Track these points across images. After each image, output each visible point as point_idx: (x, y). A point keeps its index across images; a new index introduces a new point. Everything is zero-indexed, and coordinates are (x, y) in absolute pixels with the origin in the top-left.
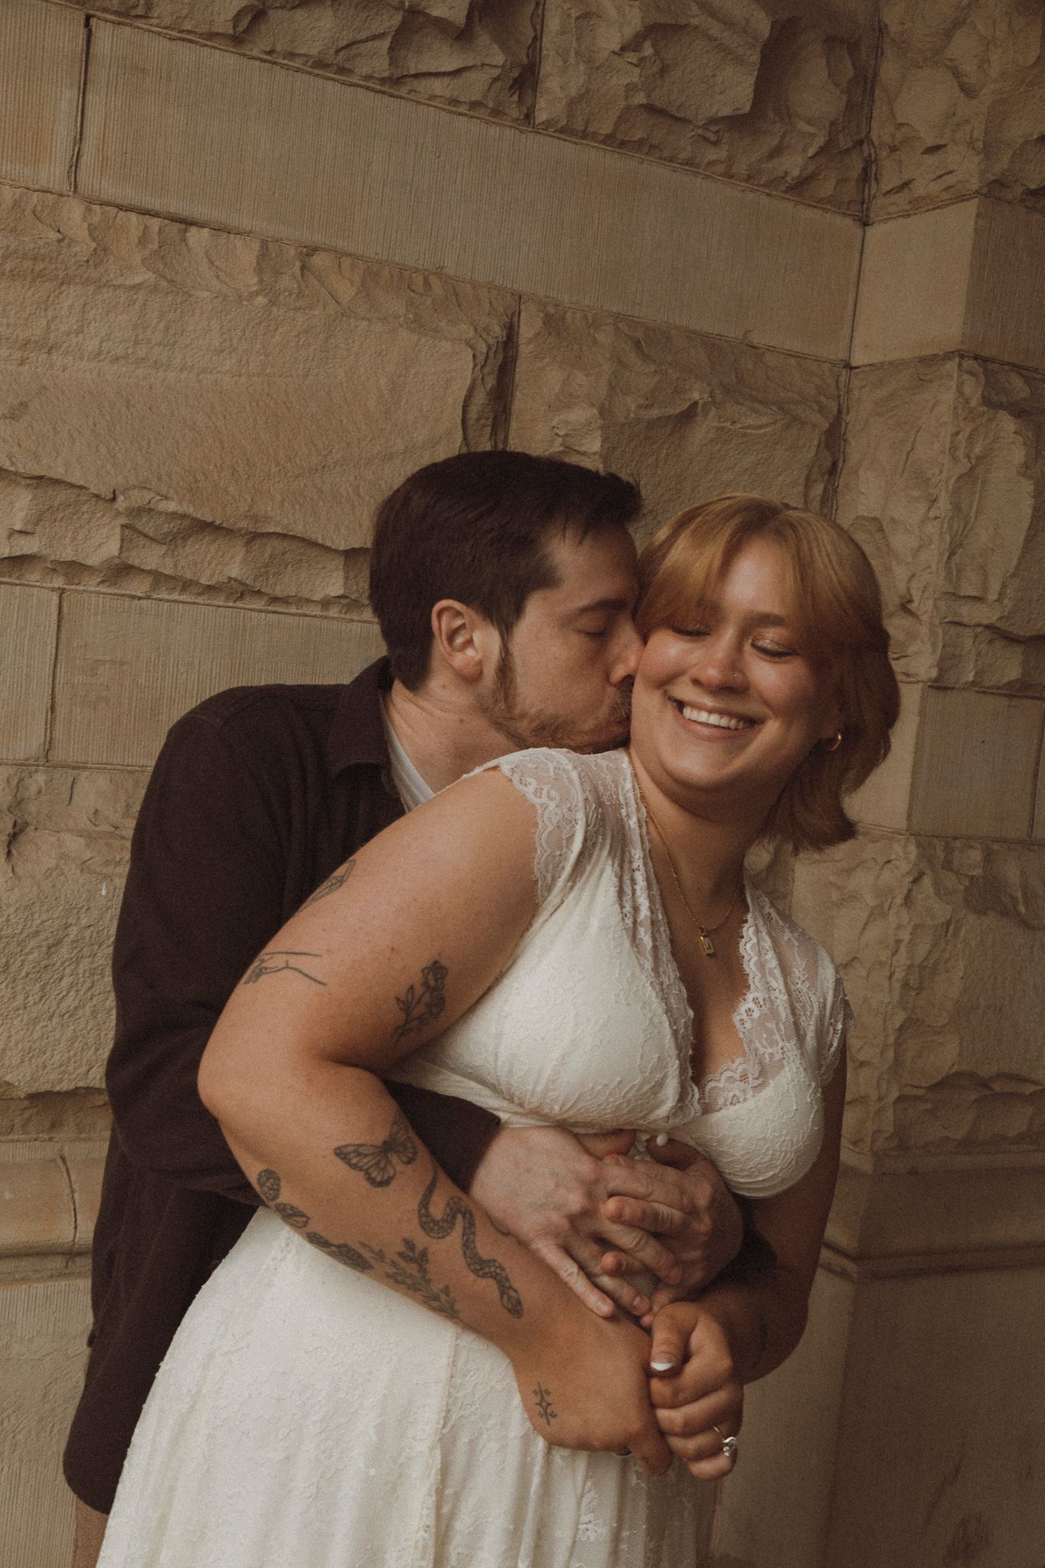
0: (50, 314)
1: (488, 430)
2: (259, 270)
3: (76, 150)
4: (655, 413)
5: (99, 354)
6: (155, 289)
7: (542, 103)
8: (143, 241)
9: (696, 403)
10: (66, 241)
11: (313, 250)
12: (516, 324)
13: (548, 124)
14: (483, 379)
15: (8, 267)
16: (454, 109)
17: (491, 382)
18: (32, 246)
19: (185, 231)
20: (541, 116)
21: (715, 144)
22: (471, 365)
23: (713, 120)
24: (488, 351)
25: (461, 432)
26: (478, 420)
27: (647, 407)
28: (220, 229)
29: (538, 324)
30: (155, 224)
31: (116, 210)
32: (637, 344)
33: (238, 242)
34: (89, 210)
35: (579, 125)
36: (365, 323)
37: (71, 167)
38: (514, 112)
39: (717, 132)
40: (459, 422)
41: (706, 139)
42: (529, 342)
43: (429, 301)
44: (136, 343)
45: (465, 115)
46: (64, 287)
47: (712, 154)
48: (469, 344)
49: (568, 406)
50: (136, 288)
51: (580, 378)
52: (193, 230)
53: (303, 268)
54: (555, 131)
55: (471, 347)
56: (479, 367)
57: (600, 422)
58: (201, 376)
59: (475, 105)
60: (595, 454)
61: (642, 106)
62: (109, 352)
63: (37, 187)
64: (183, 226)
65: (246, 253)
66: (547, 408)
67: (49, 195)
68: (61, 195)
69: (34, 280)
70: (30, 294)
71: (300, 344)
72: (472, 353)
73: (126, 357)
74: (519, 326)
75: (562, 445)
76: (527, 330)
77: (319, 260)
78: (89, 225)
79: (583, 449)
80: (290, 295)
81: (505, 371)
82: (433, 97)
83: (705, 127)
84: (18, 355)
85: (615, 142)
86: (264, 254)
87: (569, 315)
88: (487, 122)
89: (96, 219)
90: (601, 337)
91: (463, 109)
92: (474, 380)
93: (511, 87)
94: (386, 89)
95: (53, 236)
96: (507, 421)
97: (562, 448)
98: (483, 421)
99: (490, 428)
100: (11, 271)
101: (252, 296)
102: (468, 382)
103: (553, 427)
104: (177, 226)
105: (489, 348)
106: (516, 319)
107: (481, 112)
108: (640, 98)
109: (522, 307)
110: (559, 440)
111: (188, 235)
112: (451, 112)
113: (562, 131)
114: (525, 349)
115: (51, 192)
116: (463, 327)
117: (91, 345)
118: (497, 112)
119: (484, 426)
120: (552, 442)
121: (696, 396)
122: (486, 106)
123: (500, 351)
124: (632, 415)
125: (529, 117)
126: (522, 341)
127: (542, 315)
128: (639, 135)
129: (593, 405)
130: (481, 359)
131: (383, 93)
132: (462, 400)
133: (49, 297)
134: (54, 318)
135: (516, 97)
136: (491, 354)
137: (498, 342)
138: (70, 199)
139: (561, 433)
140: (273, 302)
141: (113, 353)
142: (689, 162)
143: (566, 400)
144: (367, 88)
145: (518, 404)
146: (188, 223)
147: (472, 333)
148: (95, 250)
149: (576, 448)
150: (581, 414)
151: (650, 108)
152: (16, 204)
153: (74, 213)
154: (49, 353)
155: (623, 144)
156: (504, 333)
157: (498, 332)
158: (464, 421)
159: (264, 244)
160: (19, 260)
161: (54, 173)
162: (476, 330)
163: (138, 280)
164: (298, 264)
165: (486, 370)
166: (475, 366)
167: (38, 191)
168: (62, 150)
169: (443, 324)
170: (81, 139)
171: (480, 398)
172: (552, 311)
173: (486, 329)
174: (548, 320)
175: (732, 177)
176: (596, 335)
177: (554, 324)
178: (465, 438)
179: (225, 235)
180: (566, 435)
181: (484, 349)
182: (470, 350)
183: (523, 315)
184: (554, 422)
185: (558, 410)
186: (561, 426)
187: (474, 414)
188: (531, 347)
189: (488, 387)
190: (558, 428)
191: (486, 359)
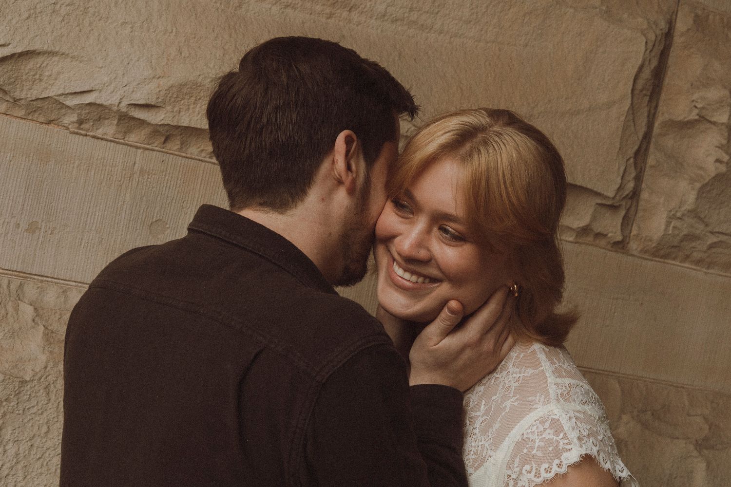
5: (384, 16)
12: (674, 21)
14: (650, 60)
17: (655, 63)
22: (643, 49)
24: (655, 41)
25: (630, 99)
26: (641, 91)
29: (690, 21)
36: (572, 10)
40: (630, 91)
42: (682, 35)
44: (411, 10)
48: (643, 33)
49: (706, 86)
51: (716, 65)
55: (645, 35)
56: (648, 52)
58: (452, 39)
60: (722, 124)
62: (391, 15)
66: (690, 86)
71: (525, 21)
72: (645, 40)
73: (403, 20)
74: (675, 22)
75: (698, 115)
76: (681, 26)
79: (714, 119)
81: (664, 55)
84: (328, 11)
87: (711, 17)
92: (644, 61)
96: (659, 93)
97: (697, 117)
98: (644, 92)
99: (648, 97)
102: (640, 62)
103: (693, 101)
105: (656, 36)
106: (674, 16)
109: (679, 8)
110: (696, 111)
114: (678, 40)
116: (640, 20)
117: (380, 8)
119: (646, 95)
120: (691, 111)
123: (663, 40)
126: (677, 33)
127: (693, 15)
129: (725, 88)
130: (650, 45)
132: (634, 74)
136: (658, 42)
137: (662, 34)
139: (699, 106)
141: (395, 15)
143: (705, 82)
145: (667, 81)
147: (645, 26)
149: (708, 118)
150: (714, 94)
154: (350, 11)
156: (667, 26)
157: (663, 25)
158: (633, 90)
162: (649, 23)
165: (653, 54)
166: (646, 50)
169: (625, 16)
171: (647, 73)
172: (700, 13)
173: (656, 25)
174: (697, 20)
177: (700, 22)
178: (632, 104)
180: (703, 108)
181: (653, 38)
182: (644, 38)
183: (680, 14)
184: (695, 96)
185: (698, 88)
186: (699, 101)
187: (639, 85)
188: (682, 39)
189: (652, 67)
190: (697, 102)
191: (654, 46)
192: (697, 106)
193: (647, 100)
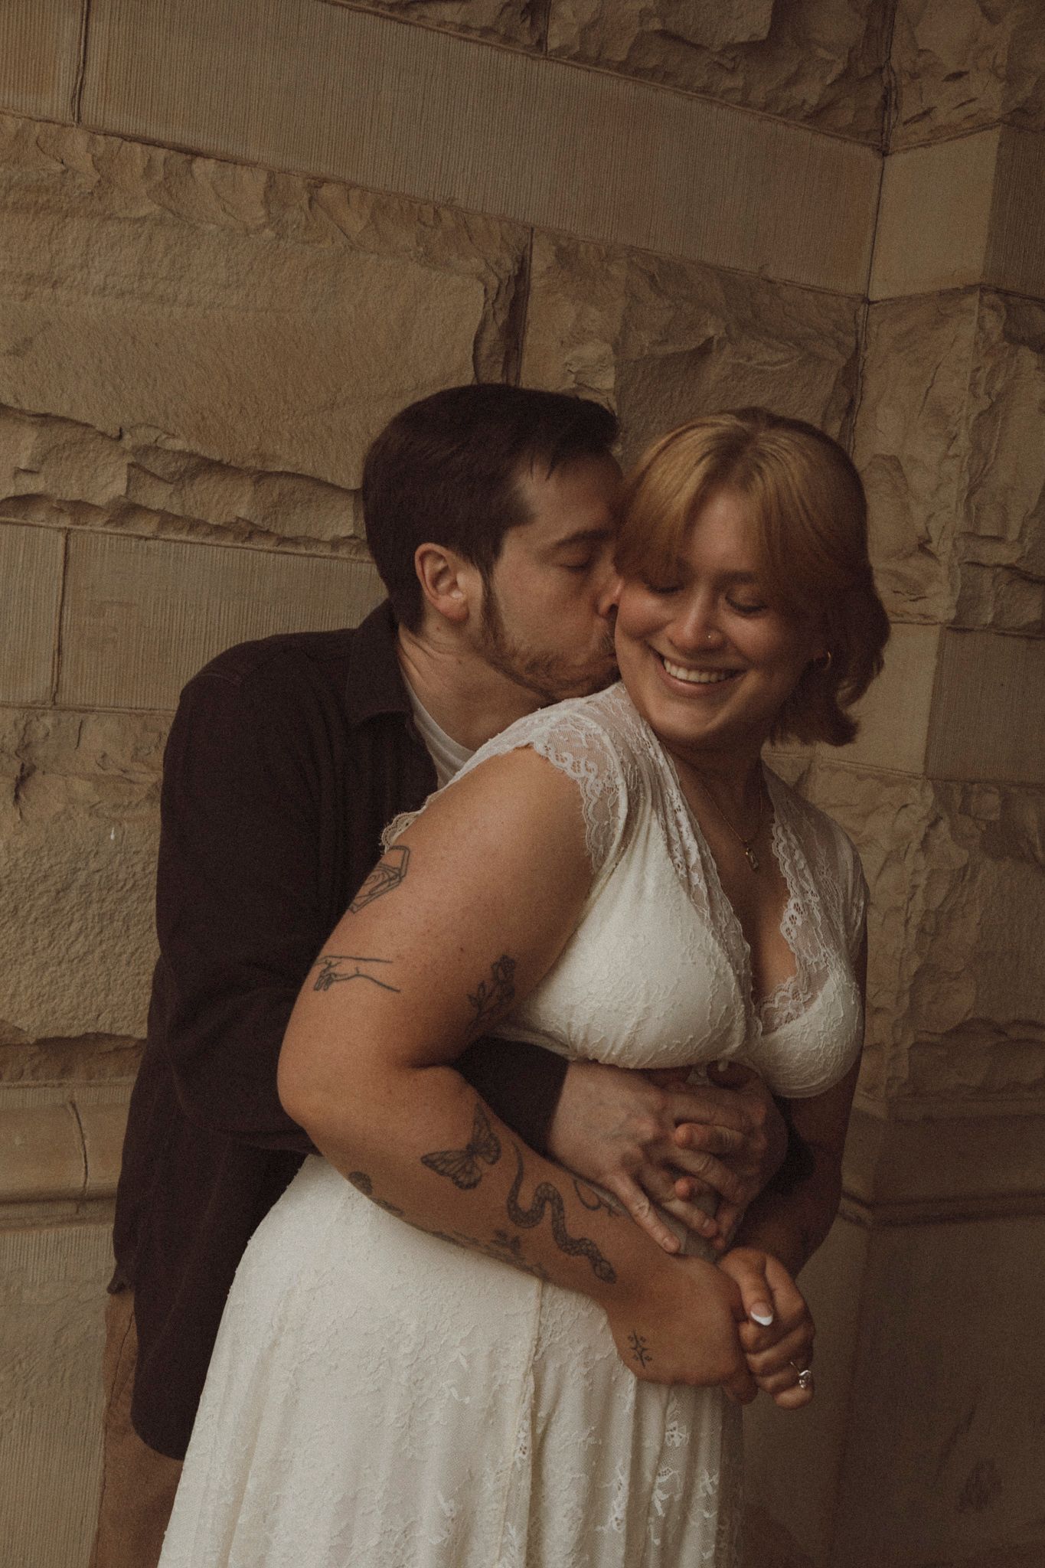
0: (54, 247)
1: (500, 367)
2: (266, 203)
3: (80, 78)
4: (670, 349)
5: (104, 289)
6: (161, 222)
7: (554, 29)
8: (148, 170)
9: (710, 340)
10: (70, 173)
11: (324, 181)
12: (528, 258)
13: (561, 50)
14: (494, 314)
15: (10, 200)
16: (464, 35)
17: (502, 318)
18: (35, 178)
19: (191, 162)
20: (554, 43)
21: (732, 71)
22: (482, 299)
23: (729, 47)
24: (500, 286)
25: (472, 367)
26: (489, 356)
27: (661, 343)
28: (224, 160)
29: (551, 257)
30: (161, 154)
31: (120, 140)
32: (652, 277)
33: (245, 174)
34: (92, 140)
35: (592, 52)
36: (374, 257)
37: (74, 96)
38: (527, 40)
39: (733, 59)
40: (470, 359)
41: (721, 65)
42: (541, 276)
43: (440, 233)
44: (142, 277)
45: (475, 42)
46: (67, 221)
47: (728, 82)
48: (480, 278)
49: (581, 342)
50: (142, 220)
51: (594, 312)
52: (199, 161)
53: (310, 200)
54: (568, 59)
55: (482, 281)
56: (491, 302)
57: (613, 358)
58: (208, 312)
59: (486, 31)
60: (607, 390)
61: (656, 32)
62: (114, 287)
63: (39, 117)
64: (189, 157)
65: (253, 184)
66: (559, 344)
67: (52, 124)
68: (64, 125)
69: (37, 213)
70: (34, 225)
71: (309, 278)
72: (483, 287)
73: (132, 292)
74: (531, 261)
75: (574, 382)
76: (540, 263)
77: (327, 192)
78: (93, 156)
79: (598, 385)
80: (298, 227)
81: (517, 306)
82: (443, 23)
83: (721, 53)
84: (21, 289)
85: (629, 69)
86: (271, 185)
87: (582, 248)
88: (498, 49)
89: (100, 150)
90: (614, 271)
91: (473, 36)
92: (485, 314)
93: (523, 12)
94: (396, 14)
95: (58, 167)
96: (519, 357)
97: (574, 386)
98: (494, 358)
99: (501, 364)
100: (14, 203)
101: (259, 229)
102: (480, 317)
103: (566, 364)
104: (181, 158)
105: (501, 282)
106: (528, 252)
107: (493, 39)
108: (656, 25)
109: (534, 240)
110: (572, 377)
111: (194, 166)
112: (461, 38)
113: (575, 58)
114: (537, 283)
115: (54, 123)
116: (474, 260)
117: (97, 279)
118: (508, 39)
119: (496, 362)
120: (564, 378)
121: (711, 332)
122: (496, 32)
123: (513, 285)
124: (646, 352)
125: (541, 43)
126: (534, 275)
127: (554, 248)
128: (652, 62)
129: (606, 341)
130: (492, 294)
131: (392, 19)
132: (474, 336)
133: (53, 230)
134: (57, 253)
135: (528, 22)
136: (503, 288)
137: (509, 276)
138: (74, 129)
140: (280, 236)
141: (119, 287)
142: (704, 90)
143: (579, 336)
144: (376, 14)
145: (530, 341)
146: (194, 154)
147: (483, 268)
148: (99, 182)
149: (590, 384)
150: (594, 350)
151: (664, 34)
152: (18, 135)
153: (78, 144)
154: (53, 287)
155: (638, 72)
156: (516, 267)
157: (509, 264)
158: (475, 358)
159: (271, 175)
160: (22, 192)
161: (56, 103)
162: (487, 264)
163: (142, 212)
164: (306, 196)
165: (497, 306)
166: (486, 301)
167: (40, 121)
168: (66, 79)
169: (453, 258)
170: (84, 68)
171: (491, 334)
172: (564, 244)
173: (498, 263)
174: (561, 253)
175: (748, 105)
176: (610, 269)
177: (565, 257)
178: (476, 376)
179: (232, 166)
180: (579, 372)
181: (496, 283)
182: (481, 285)
183: (535, 248)
184: (567, 359)
185: (571, 346)
186: (573, 362)
187: (484, 351)
188: (543, 282)
189: (500, 323)
190: (571, 365)
191: (498, 294)
192: (573, 370)
193: (501, 368)
